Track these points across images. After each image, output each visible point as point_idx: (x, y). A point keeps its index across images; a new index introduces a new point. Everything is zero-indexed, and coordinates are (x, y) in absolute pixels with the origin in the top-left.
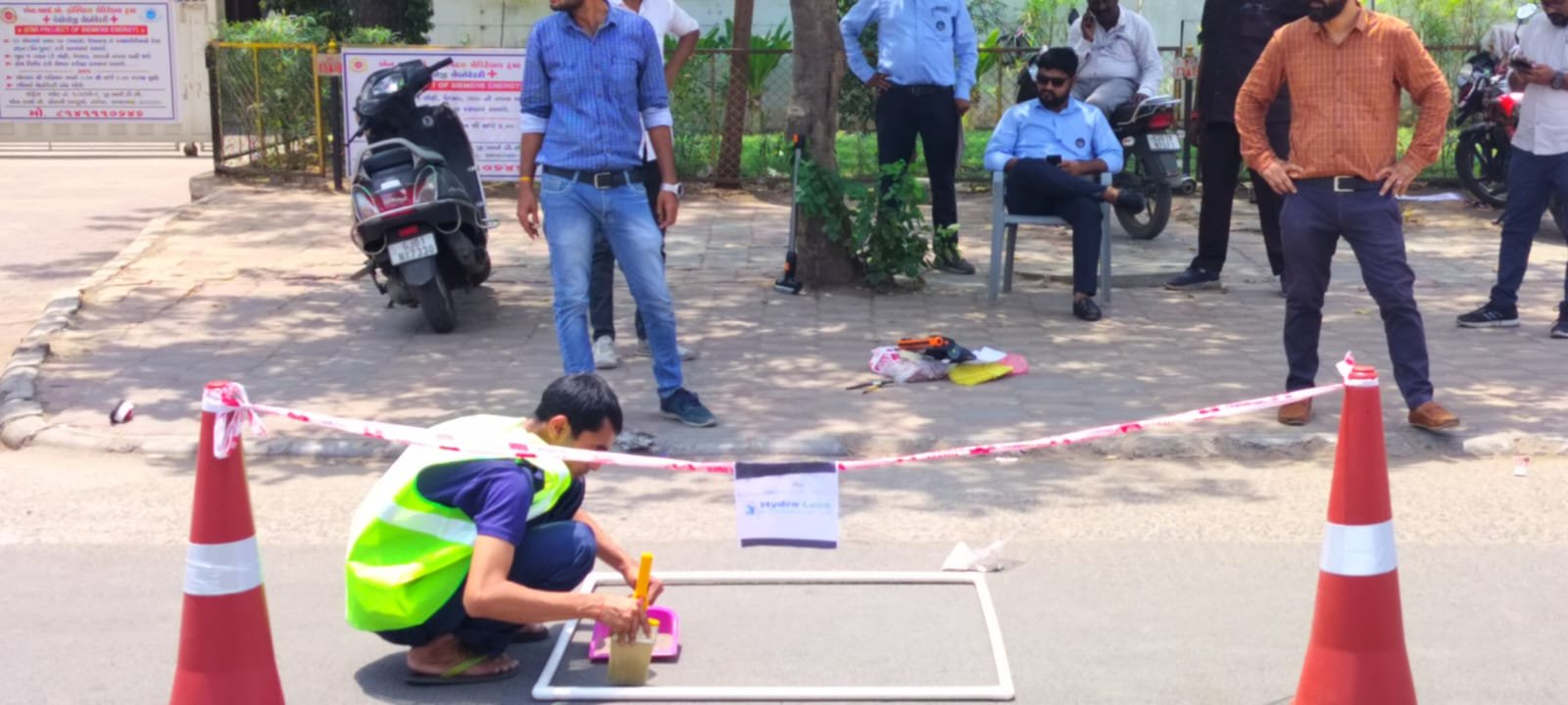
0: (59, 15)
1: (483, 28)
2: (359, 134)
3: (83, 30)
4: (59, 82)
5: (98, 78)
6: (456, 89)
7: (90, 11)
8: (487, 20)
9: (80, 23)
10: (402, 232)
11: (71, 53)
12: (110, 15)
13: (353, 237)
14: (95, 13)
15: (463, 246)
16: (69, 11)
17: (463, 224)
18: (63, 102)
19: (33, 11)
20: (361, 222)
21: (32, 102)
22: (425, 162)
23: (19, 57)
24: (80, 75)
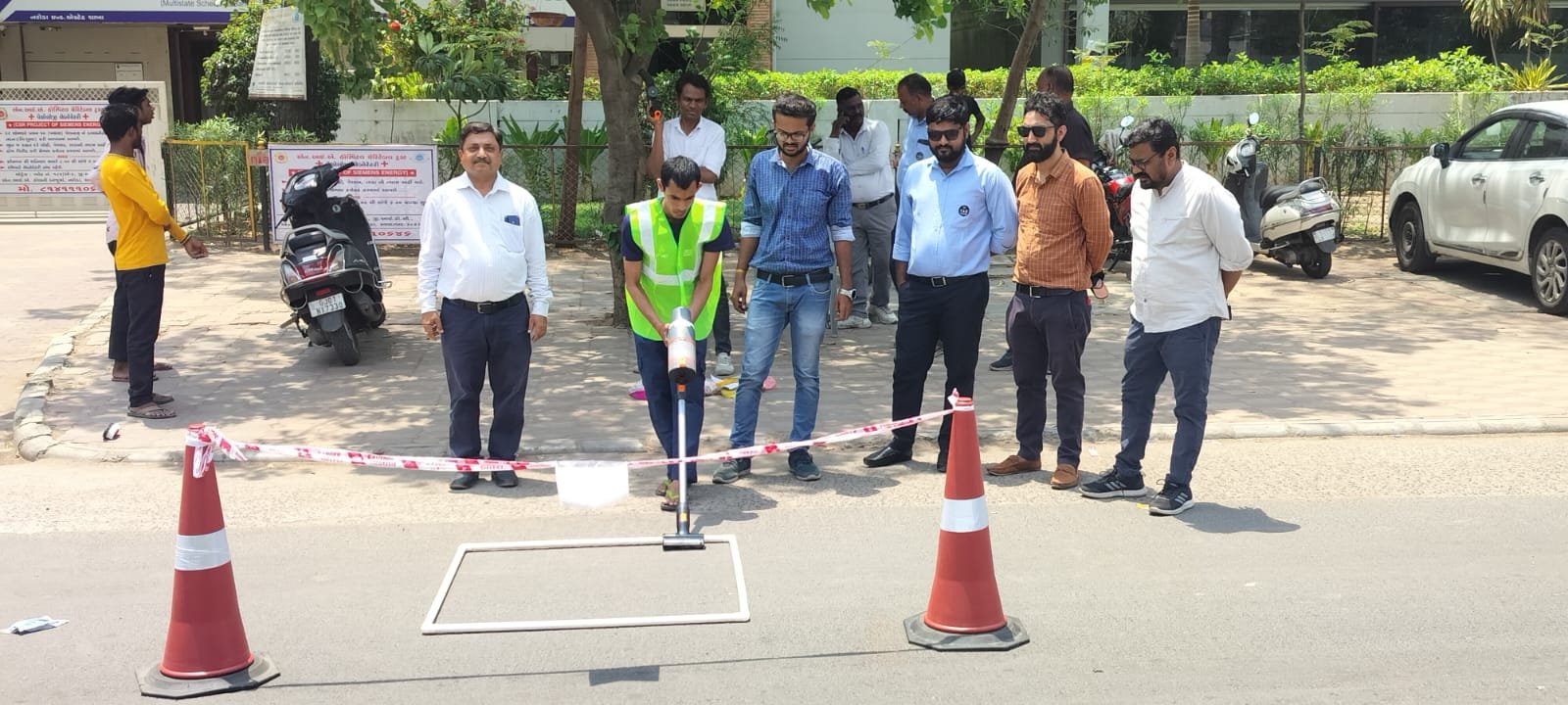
0: (41, 114)
1: (377, 122)
2: (285, 219)
3: (61, 125)
4: (43, 165)
5: (74, 161)
6: (357, 175)
7: (67, 110)
8: (379, 116)
9: (59, 120)
10: (318, 293)
11: (52, 143)
12: (82, 114)
13: (282, 297)
14: (70, 112)
15: (364, 302)
16: (49, 110)
17: (364, 286)
18: (46, 180)
19: (20, 110)
20: (288, 286)
21: (20, 180)
22: (335, 241)
23: (9, 145)
24: (59, 160)
